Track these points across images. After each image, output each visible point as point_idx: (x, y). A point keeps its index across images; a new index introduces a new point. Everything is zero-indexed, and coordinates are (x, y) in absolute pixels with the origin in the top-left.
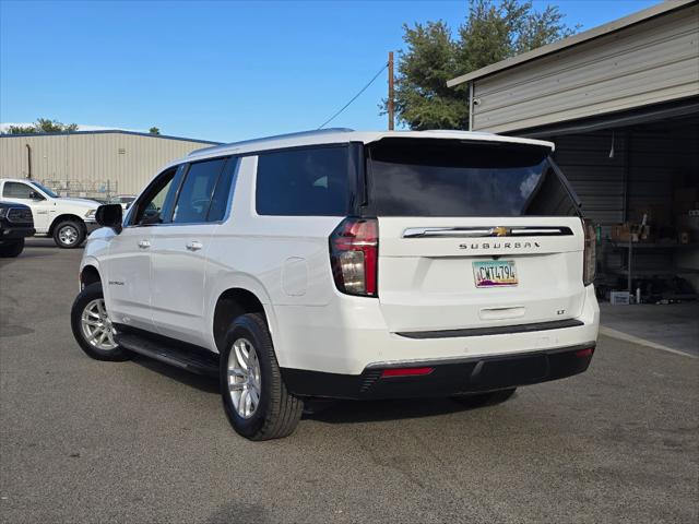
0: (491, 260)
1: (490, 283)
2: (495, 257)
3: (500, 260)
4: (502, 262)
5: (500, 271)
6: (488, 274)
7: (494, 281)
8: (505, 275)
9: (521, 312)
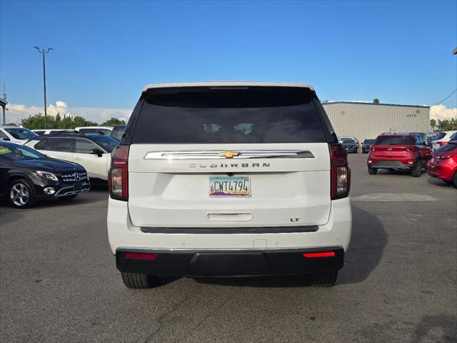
0: (226, 176)
1: (223, 194)
2: (230, 174)
3: (235, 176)
4: (238, 178)
5: (233, 184)
6: (221, 187)
7: (226, 192)
8: (238, 188)
9: (249, 218)
